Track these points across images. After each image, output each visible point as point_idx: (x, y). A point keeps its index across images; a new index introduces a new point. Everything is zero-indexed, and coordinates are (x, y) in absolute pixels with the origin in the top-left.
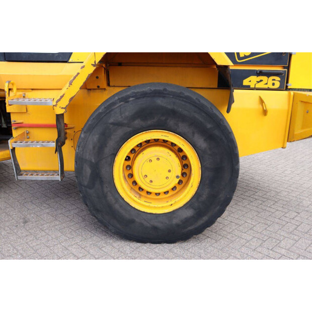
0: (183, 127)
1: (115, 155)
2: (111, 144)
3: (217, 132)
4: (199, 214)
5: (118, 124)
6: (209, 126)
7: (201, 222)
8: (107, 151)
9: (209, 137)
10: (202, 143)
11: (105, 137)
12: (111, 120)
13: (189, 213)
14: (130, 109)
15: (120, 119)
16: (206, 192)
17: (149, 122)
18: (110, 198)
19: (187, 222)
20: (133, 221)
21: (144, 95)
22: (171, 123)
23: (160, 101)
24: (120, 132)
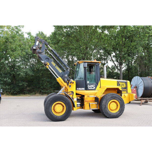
0: (117, 99)
1: (108, 104)
2: (108, 102)
3: (121, 99)
4: (120, 112)
5: (108, 99)
6: (120, 99)
7: (120, 114)
8: (107, 103)
9: (121, 100)
10: (120, 101)
11: (107, 101)
12: (108, 98)
13: (119, 112)
14: (110, 97)
15: (109, 98)
16: (121, 109)
17: (113, 98)
18: (107, 111)
19: (119, 114)
20: (111, 114)
21: (112, 95)
22: (115, 98)
23: (114, 95)
24: (109, 100)
